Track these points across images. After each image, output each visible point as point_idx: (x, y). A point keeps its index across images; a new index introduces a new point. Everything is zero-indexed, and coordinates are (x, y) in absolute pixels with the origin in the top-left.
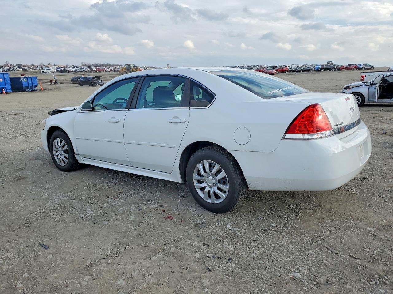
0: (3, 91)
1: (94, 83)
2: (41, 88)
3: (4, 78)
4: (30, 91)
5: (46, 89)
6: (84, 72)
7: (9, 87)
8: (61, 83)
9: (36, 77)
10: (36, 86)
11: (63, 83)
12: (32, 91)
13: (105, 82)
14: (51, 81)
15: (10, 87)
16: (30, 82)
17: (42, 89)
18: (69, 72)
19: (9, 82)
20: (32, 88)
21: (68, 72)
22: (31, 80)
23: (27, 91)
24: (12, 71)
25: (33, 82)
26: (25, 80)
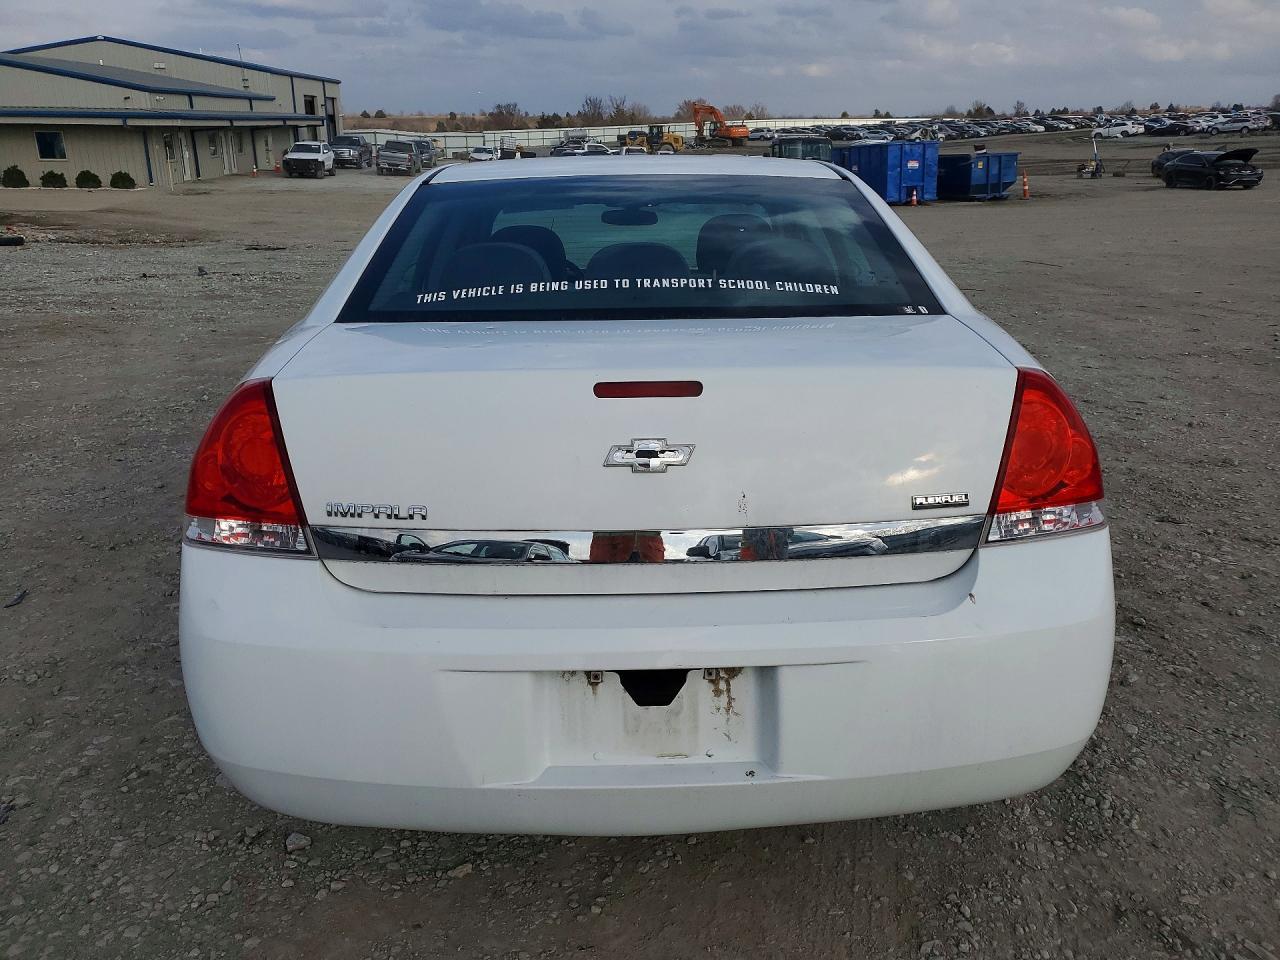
0: (912, 195)
1: (1220, 178)
2: (1025, 191)
3: (924, 158)
4: (989, 200)
5: (1041, 196)
6: (1245, 131)
7: (932, 184)
8: (1116, 175)
9: (1016, 155)
10: (1011, 183)
11: (1123, 176)
12: (994, 199)
13: (1266, 173)
14: (1081, 168)
15: (936, 183)
16: (994, 170)
17: (1025, 195)
18: (1187, 134)
19: (935, 169)
20: (994, 192)
21: (1183, 133)
22: (1000, 163)
23: (979, 200)
24: (1013, 132)
25: (1002, 171)
26: (980, 165)
